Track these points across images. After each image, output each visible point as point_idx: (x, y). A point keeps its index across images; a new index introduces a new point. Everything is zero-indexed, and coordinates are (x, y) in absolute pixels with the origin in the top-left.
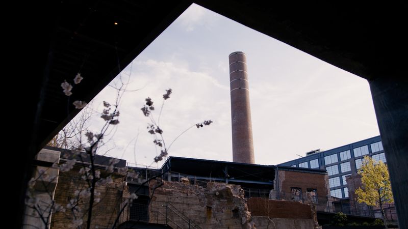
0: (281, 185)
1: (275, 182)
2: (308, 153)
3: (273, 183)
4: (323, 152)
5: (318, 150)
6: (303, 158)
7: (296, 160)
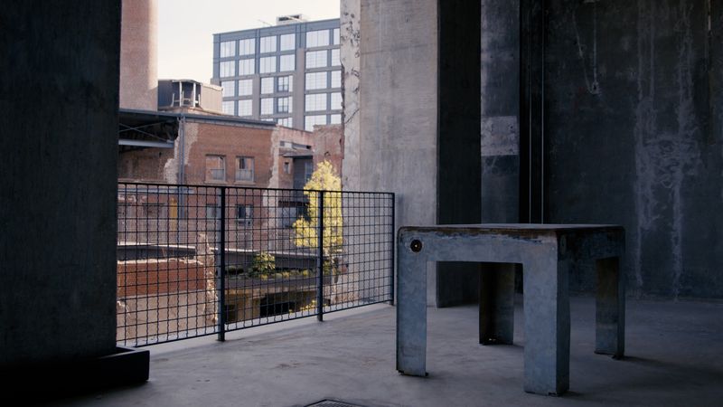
0: (187, 150)
1: (176, 144)
2: (281, 19)
3: (173, 144)
4: (306, 24)
5: (297, 17)
6: (271, 27)
7: (256, 30)
